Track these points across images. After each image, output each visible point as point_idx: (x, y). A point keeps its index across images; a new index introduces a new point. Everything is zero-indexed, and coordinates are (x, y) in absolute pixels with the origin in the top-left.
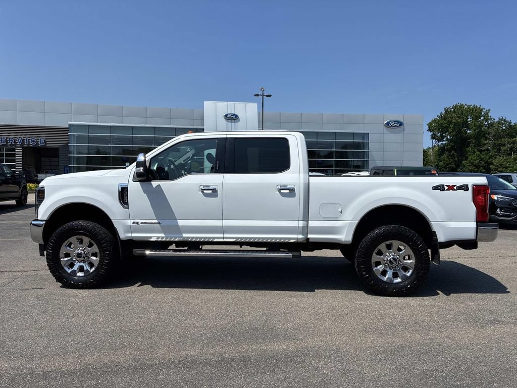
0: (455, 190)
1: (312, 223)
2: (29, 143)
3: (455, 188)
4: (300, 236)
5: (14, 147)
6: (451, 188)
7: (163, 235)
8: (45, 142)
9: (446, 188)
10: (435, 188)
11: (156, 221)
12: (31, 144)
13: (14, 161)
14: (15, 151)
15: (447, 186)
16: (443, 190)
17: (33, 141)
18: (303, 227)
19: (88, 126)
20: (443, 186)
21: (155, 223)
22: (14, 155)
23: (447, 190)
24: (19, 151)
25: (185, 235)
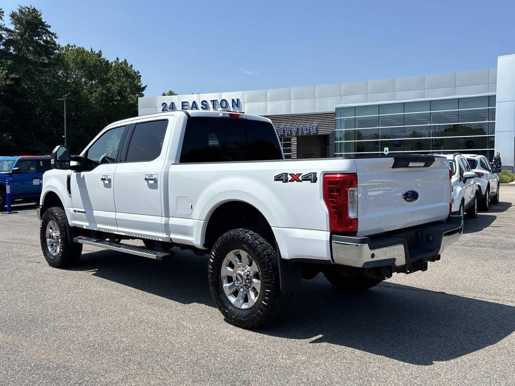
0: (300, 181)
1: (173, 221)
2: (302, 132)
3: (300, 178)
4: (165, 235)
5: (290, 137)
6: (295, 178)
7: (87, 224)
8: (317, 129)
9: (290, 178)
10: (278, 178)
11: (83, 210)
12: (305, 133)
13: (290, 151)
14: (291, 141)
15: (290, 174)
16: (286, 181)
17: (307, 129)
18: (165, 224)
19: (355, 107)
20: (286, 174)
21: (82, 212)
22: (290, 145)
23: (290, 181)
24: (294, 140)
25: (99, 226)
